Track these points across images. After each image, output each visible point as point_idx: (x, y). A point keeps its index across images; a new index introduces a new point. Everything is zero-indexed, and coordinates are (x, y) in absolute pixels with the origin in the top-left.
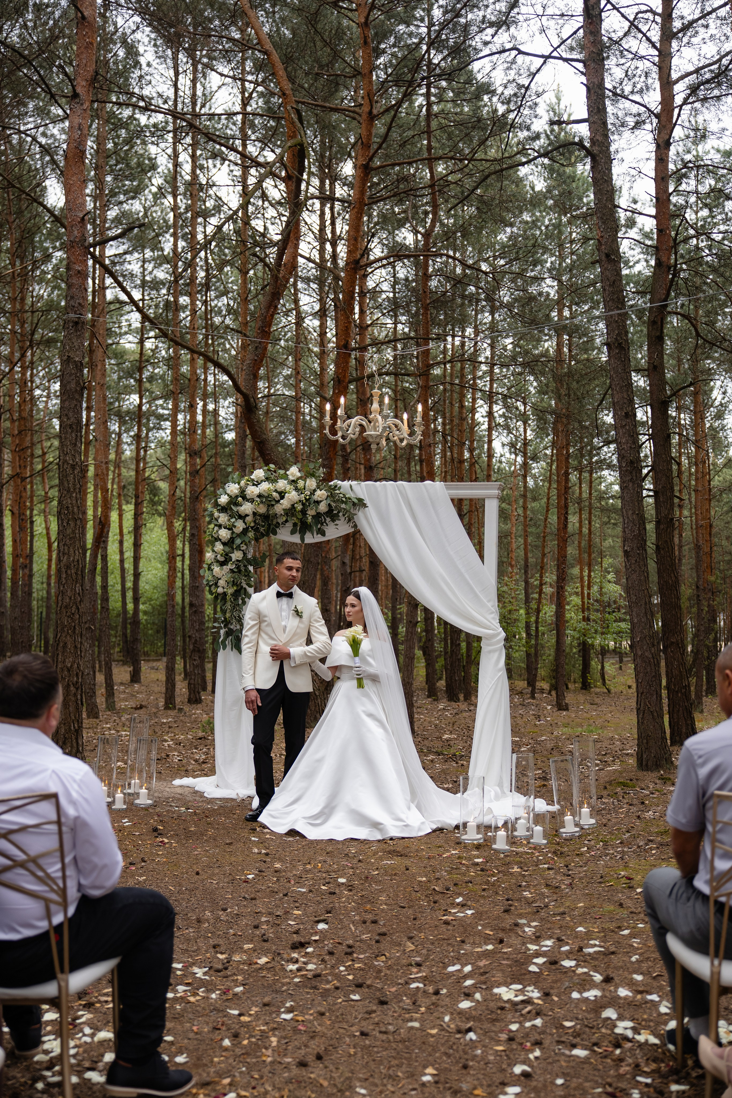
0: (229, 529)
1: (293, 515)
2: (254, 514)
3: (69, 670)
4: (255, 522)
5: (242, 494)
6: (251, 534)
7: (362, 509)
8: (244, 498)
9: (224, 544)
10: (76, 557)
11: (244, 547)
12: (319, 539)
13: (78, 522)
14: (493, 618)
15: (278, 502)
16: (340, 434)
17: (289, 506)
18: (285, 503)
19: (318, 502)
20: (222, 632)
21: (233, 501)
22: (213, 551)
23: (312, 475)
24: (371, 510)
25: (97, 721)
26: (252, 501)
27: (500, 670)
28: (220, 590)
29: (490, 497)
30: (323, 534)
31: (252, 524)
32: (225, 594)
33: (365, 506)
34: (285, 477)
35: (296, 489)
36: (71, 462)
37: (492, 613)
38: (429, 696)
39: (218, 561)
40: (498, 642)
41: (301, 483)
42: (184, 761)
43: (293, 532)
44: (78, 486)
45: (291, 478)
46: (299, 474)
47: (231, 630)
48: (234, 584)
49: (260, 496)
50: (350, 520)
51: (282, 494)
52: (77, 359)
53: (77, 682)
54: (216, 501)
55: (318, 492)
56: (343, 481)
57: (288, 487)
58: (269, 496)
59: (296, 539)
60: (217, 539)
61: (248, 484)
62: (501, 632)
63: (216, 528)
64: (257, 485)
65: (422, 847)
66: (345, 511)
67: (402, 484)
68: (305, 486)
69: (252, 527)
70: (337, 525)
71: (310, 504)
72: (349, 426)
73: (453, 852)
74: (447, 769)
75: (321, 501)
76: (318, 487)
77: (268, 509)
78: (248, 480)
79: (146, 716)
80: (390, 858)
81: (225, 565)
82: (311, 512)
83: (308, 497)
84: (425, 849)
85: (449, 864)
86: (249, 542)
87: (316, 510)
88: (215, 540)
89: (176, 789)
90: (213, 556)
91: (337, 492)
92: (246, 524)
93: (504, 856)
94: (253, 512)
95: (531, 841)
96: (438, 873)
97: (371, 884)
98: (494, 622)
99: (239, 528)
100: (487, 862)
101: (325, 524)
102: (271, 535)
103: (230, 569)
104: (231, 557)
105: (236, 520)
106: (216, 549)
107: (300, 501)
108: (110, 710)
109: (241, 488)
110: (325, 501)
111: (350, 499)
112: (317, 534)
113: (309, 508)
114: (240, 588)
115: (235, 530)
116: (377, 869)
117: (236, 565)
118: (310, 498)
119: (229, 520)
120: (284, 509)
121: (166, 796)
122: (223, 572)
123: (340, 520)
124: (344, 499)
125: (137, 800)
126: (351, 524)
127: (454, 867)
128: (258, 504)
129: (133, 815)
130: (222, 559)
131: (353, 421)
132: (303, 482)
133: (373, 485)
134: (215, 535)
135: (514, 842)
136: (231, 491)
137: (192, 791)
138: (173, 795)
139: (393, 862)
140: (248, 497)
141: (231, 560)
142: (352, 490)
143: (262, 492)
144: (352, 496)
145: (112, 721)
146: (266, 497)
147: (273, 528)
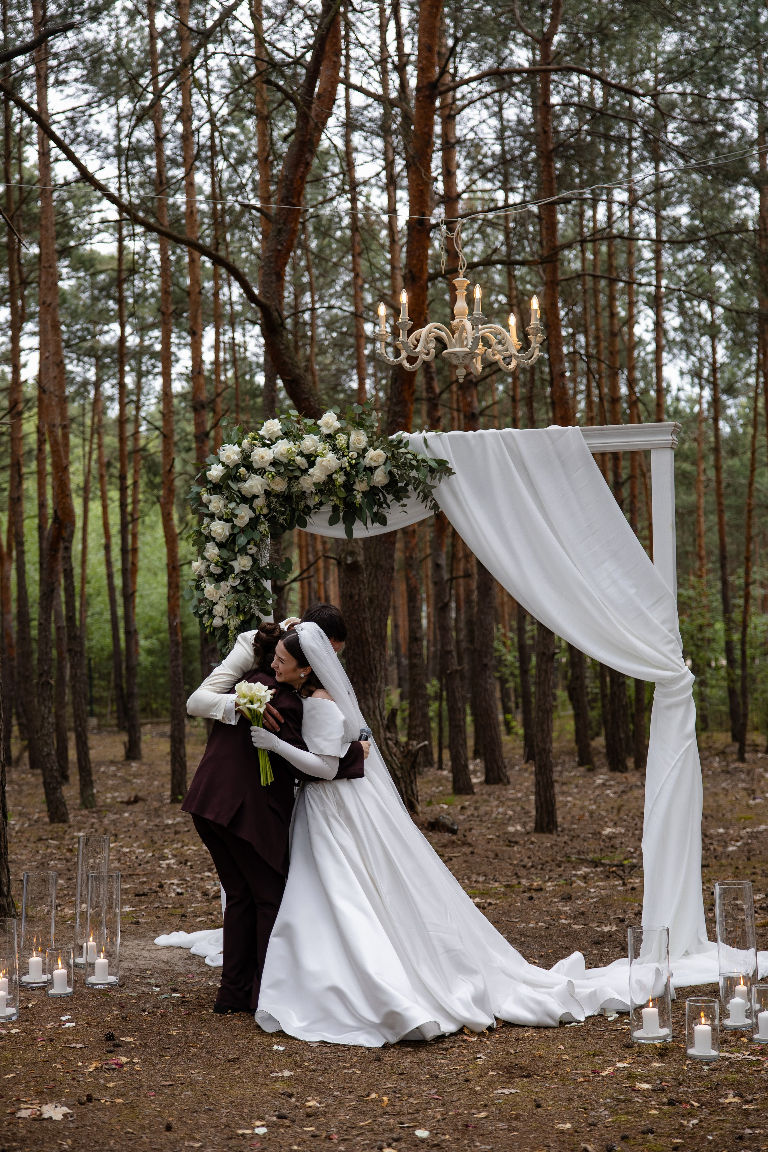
0: (227, 521)
1: (331, 493)
2: (268, 493)
4: (268, 506)
5: (246, 462)
6: (264, 527)
7: (445, 478)
8: (249, 467)
9: (221, 545)
11: (253, 550)
12: (375, 530)
14: (673, 651)
15: (305, 471)
16: (404, 354)
17: (323, 478)
18: (317, 474)
19: (371, 470)
21: (232, 474)
22: (204, 558)
23: (360, 424)
24: (460, 479)
25: (65, 826)
26: (262, 472)
27: (688, 737)
28: (217, 622)
29: (659, 448)
30: (383, 521)
31: (265, 511)
32: (225, 627)
33: (449, 472)
34: (315, 430)
35: (335, 449)
37: (670, 642)
38: (581, 764)
39: (211, 575)
40: (683, 690)
41: (341, 440)
42: (186, 896)
43: (333, 521)
45: (325, 431)
46: (337, 424)
48: (239, 610)
49: (274, 463)
50: (426, 496)
51: (311, 459)
54: (204, 475)
55: (371, 453)
56: (410, 431)
57: (321, 447)
58: (291, 462)
59: (338, 532)
60: (209, 538)
61: (255, 445)
62: (686, 673)
63: (206, 520)
64: (269, 446)
65: (565, 1057)
66: (417, 482)
67: (510, 433)
68: (348, 443)
69: (265, 516)
70: (404, 506)
71: (357, 472)
72: (418, 341)
73: (620, 1065)
74: (608, 896)
75: (376, 468)
76: (371, 444)
77: (289, 484)
78: (254, 439)
79: (141, 816)
80: (509, 1083)
81: (223, 580)
82: (361, 487)
83: (354, 462)
84: (571, 1060)
85: (612, 1091)
86: (262, 540)
87: (368, 483)
88: (203, 539)
89: (160, 952)
90: (203, 567)
91: (403, 450)
92: (254, 511)
93: (710, 1070)
94: (266, 491)
95: (756, 1036)
96: (593, 1113)
97: (473, 1141)
98: (673, 657)
99: (243, 517)
100: (681, 1084)
101: (384, 506)
102: (297, 527)
103: (232, 587)
104: (232, 567)
105: (238, 504)
106: (207, 554)
107: (341, 469)
108: (86, 808)
109: (243, 451)
110: (383, 467)
111: (424, 461)
112: (373, 523)
113: (357, 480)
114: (248, 616)
115: (236, 521)
116: (486, 1106)
117: (241, 579)
118: (357, 464)
119: (226, 506)
120: (315, 484)
121: (142, 967)
122: (221, 593)
123: (409, 497)
124: (414, 463)
125: (90, 976)
126: (429, 504)
127: (621, 1097)
128: (273, 476)
129: (81, 1006)
130: (217, 571)
131: (423, 331)
132: (345, 437)
133: (462, 437)
134: (205, 532)
135: (726, 1041)
136: (228, 457)
137: (185, 955)
138: (153, 963)
139: (513, 1091)
140: (255, 466)
141: (233, 572)
142: (427, 446)
143: (278, 456)
144: (428, 456)
145: (88, 825)
146: (286, 465)
147: (299, 516)
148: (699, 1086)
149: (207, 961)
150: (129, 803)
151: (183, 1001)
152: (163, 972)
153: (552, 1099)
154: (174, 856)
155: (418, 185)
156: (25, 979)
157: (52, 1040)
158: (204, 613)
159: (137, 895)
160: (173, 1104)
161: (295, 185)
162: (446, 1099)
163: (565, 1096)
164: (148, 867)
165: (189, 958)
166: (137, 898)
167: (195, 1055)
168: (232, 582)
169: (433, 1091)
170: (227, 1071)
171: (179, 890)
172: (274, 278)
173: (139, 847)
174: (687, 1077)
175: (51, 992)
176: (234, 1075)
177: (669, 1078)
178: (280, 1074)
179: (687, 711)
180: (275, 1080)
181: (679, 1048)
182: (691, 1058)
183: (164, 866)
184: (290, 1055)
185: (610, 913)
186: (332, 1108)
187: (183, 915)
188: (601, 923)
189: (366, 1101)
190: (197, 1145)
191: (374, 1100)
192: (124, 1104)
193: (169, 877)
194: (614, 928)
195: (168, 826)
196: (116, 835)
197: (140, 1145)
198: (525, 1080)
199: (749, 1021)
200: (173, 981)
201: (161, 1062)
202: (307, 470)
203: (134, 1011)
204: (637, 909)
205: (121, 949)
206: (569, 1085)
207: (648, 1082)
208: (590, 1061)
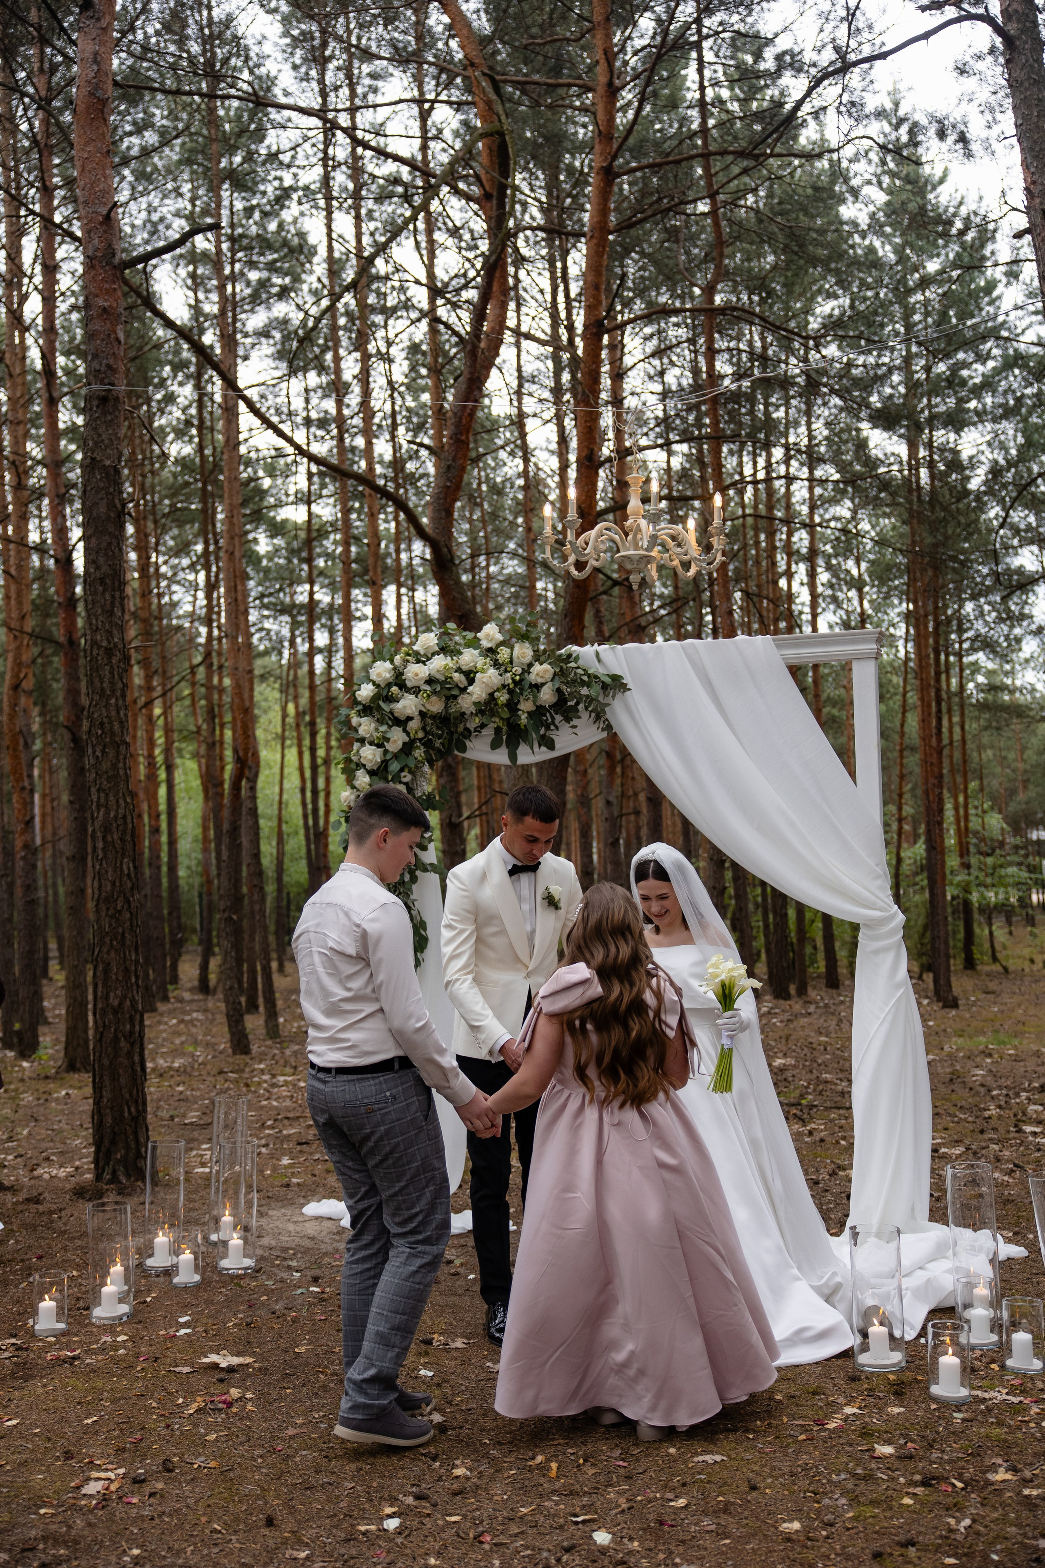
0: (379, 746)
1: (493, 713)
2: (422, 714)
3: (116, 1011)
4: (424, 729)
5: (399, 680)
6: (419, 753)
7: (619, 696)
8: (402, 686)
9: (371, 773)
10: (121, 811)
11: (407, 777)
12: (543, 755)
13: (123, 749)
14: (881, 888)
15: (464, 690)
16: (571, 560)
17: (484, 696)
18: (478, 691)
19: (537, 687)
21: (384, 694)
22: (353, 787)
23: (524, 637)
24: (635, 696)
25: (247, 1058)
26: (416, 691)
27: (898, 986)
29: (861, 658)
30: (551, 746)
31: (421, 735)
33: (624, 688)
34: (474, 643)
35: (496, 664)
36: (105, 644)
37: (878, 877)
40: (892, 933)
41: (504, 653)
43: (495, 745)
44: (120, 685)
45: (485, 644)
49: (430, 681)
50: (599, 715)
51: (470, 676)
52: (108, 463)
53: (131, 1033)
54: (354, 696)
55: (537, 668)
56: (581, 645)
57: (480, 662)
58: (448, 679)
59: (501, 757)
60: (360, 765)
61: (408, 661)
62: (896, 912)
63: (356, 745)
64: (424, 663)
65: (779, 1397)
66: (590, 699)
67: (693, 644)
68: (511, 657)
69: (420, 740)
70: (574, 727)
71: (522, 690)
72: (587, 544)
73: (848, 1410)
75: (543, 684)
76: (538, 657)
77: (446, 704)
78: (408, 654)
80: (710, 1444)
82: (526, 706)
83: (518, 678)
84: (785, 1402)
85: (845, 1459)
86: (417, 767)
87: (534, 702)
88: (353, 766)
89: (307, 1225)
91: (573, 665)
92: (408, 734)
93: (964, 1420)
94: (421, 712)
95: (1009, 1363)
96: (826, 1501)
97: (671, 1553)
98: (881, 895)
99: (395, 741)
100: (932, 1446)
101: (552, 727)
102: (456, 752)
105: (390, 727)
106: (357, 783)
107: (504, 686)
108: (271, 1038)
109: (395, 669)
110: (550, 684)
111: (596, 677)
112: (540, 746)
113: (522, 699)
115: (388, 746)
116: (684, 1485)
118: (521, 680)
119: (377, 729)
120: (475, 703)
121: (284, 1245)
123: (580, 717)
124: (585, 678)
125: (222, 1258)
126: (601, 725)
127: (859, 1471)
128: (428, 696)
129: (205, 1301)
131: (593, 533)
132: (508, 650)
133: (638, 649)
134: (354, 758)
135: (973, 1370)
136: (379, 675)
137: (334, 1229)
138: (297, 1239)
139: (718, 1458)
140: (409, 684)
142: (599, 660)
143: (434, 673)
144: (600, 671)
145: (269, 1057)
146: (442, 683)
147: (458, 740)
148: (954, 1450)
151: (321, 1299)
152: (307, 1251)
153: (770, 1475)
155: (586, 421)
156: (150, 1262)
157: (156, 1360)
159: (299, 1144)
161: (464, 421)
162: (633, 1467)
163: (786, 1469)
165: (338, 1233)
166: (299, 1147)
167: (325, 1387)
169: (615, 1453)
172: (443, 514)
174: (938, 1433)
175: (176, 1280)
177: (914, 1434)
179: (898, 956)
181: (918, 1382)
182: (935, 1399)
184: (439, 1385)
186: (486, 1480)
189: (531, 1469)
190: (303, 1555)
191: (539, 1467)
192: (222, 1471)
196: (295, 1068)
197: (225, 1557)
198: (731, 1436)
199: (994, 1338)
200: (317, 1263)
201: (280, 1399)
202: (466, 688)
203: (263, 1312)
204: (831, 1167)
205: (263, 1221)
206: (787, 1446)
207: (889, 1442)
208: (810, 1403)
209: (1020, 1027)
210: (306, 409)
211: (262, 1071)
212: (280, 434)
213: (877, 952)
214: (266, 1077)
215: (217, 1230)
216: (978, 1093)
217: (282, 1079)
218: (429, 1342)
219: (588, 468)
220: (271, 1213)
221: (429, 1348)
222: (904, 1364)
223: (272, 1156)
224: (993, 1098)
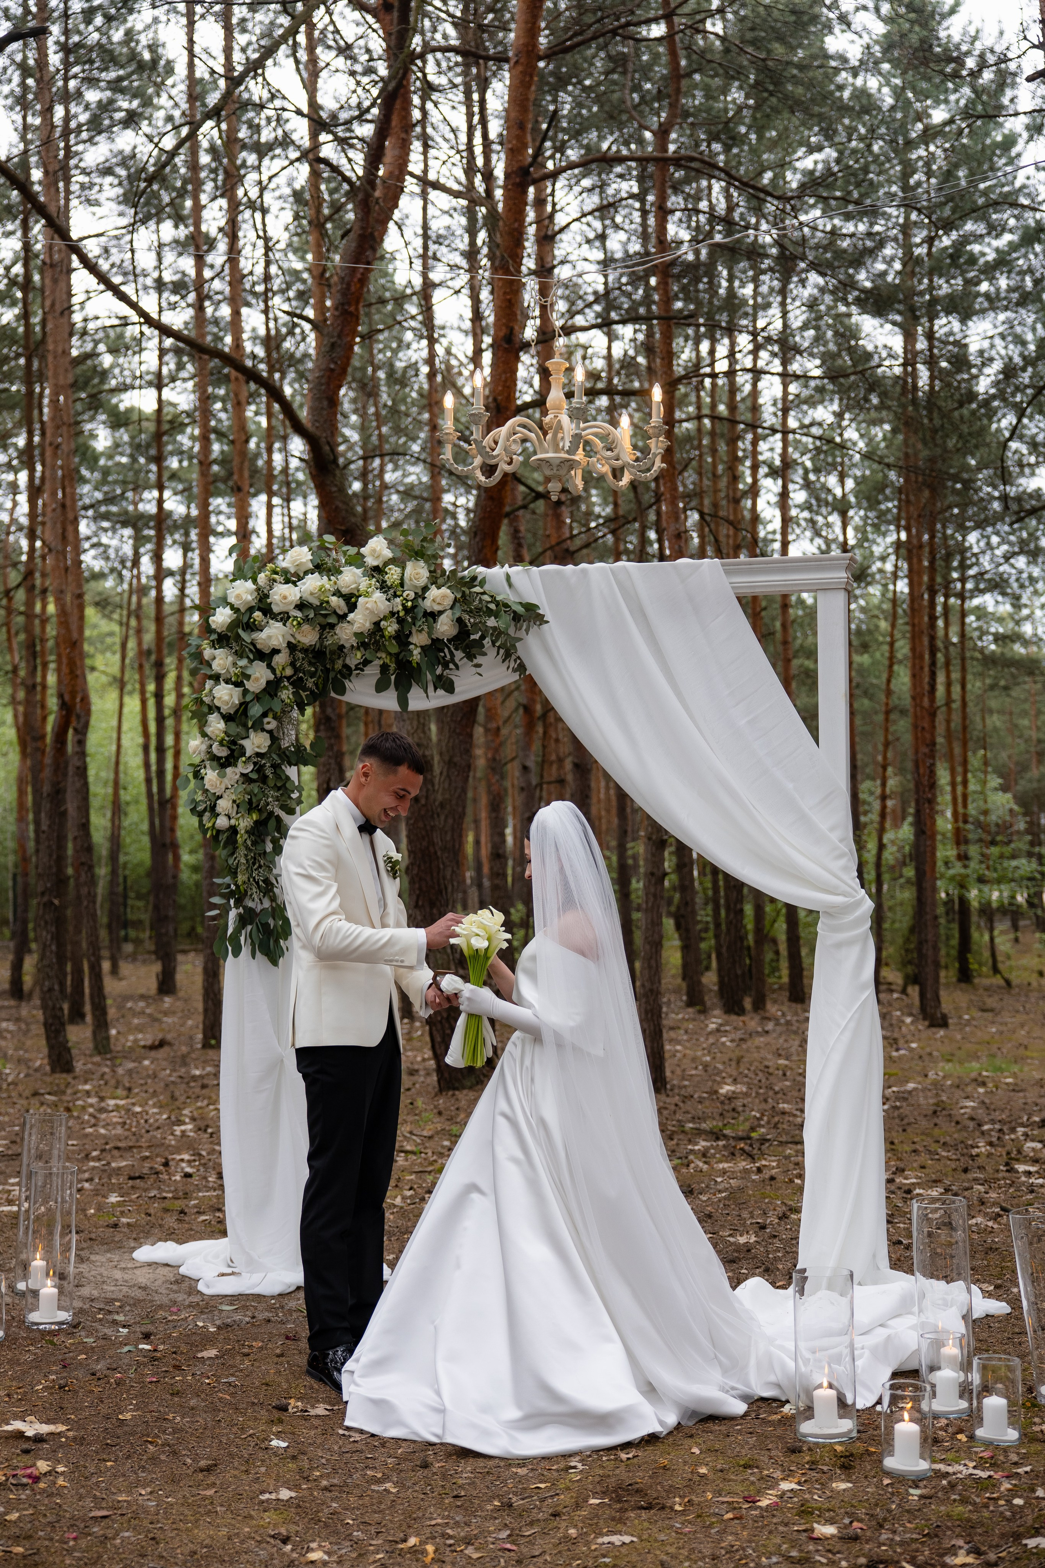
0: (237, 684)
1: (378, 647)
2: (291, 646)
4: (293, 664)
5: (263, 604)
6: (286, 694)
7: (534, 629)
8: (267, 611)
9: (227, 718)
11: (271, 724)
12: (439, 699)
14: (845, 869)
15: (343, 617)
16: (477, 461)
17: (368, 625)
18: (360, 620)
19: (433, 616)
20: (233, 914)
21: (244, 621)
22: (204, 735)
23: (418, 554)
24: (553, 631)
25: (69, 1078)
26: (284, 617)
28: (222, 822)
29: (828, 590)
30: (449, 687)
31: (289, 672)
32: (233, 830)
33: (541, 620)
34: (357, 561)
35: (383, 587)
37: (841, 856)
38: (690, 1004)
39: (214, 758)
40: (857, 923)
41: (393, 574)
42: (195, 1180)
43: (381, 687)
45: (371, 561)
47: (250, 911)
48: (251, 806)
49: (302, 605)
50: (508, 652)
51: (351, 600)
54: (207, 622)
55: (434, 593)
56: (488, 566)
57: (364, 583)
58: (324, 604)
59: (388, 701)
60: (213, 708)
61: (275, 581)
62: (863, 898)
63: (209, 684)
64: (295, 583)
65: (703, 1470)
66: (497, 633)
67: (624, 567)
68: (402, 579)
69: (288, 678)
70: (478, 666)
71: (414, 619)
72: (496, 443)
73: (785, 1486)
74: (741, 1189)
75: (441, 613)
76: (433, 581)
77: (321, 635)
78: (274, 572)
79: (164, 1064)
80: (618, 1523)
81: (229, 765)
82: (419, 639)
83: (410, 604)
84: (711, 1476)
85: (778, 1540)
86: (283, 712)
87: (429, 634)
88: (206, 710)
89: (137, 1272)
90: (204, 747)
91: (477, 589)
92: (273, 671)
93: (921, 1497)
94: (289, 643)
95: (980, 1433)
98: (845, 877)
99: (257, 679)
100: (881, 1526)
101: (451, 666)
102: (333, 694)
103: (242, 775)
104: (242, 747)
105: (251, 661)
106: (209, 730)
107: (392, 614)
108: (100, 1053)
109: (258, 590)
110: (449, 613)
111: (506, 605)
112: (436, 689)
113: (414, 630)
114: (265, 815)
115: (248, 685)
117: (255, 764)
118: (414, 607)
119: (235, 664)
120: (356, 634)
121: (109, 1295)
122: (227, 782)
123: (485, 654)
124: (492, 606)
125: (32, 1310)
126: (512, 664)
127: (794, 1553)
128: (299, 624)
129: (9, 1361)
130: (223, 752)
131: (503, 430)
132: (399, 570)
133: (558, 572)
134: (207, 700)
135: (936, 1441)
136: (238, 597)
137: (171, 1277)
138: (125, 1289)
139: (627, 1539)
140: (276, 609)
141: (244, 754)
142: (510, 585)
143: (306, 596)
144: (511, 598)
145: (97, 1076)
146: (317, 609)
147: (335, 679)
148: (908, 1530)
149: (201, 1287)
150: (153, 1047)
151: (153, 1358)
152: (137, 1302)
153: (688, 1558)
154: (193, 1119)
155: (505, 293)
158: (205, 810)
159: (131, 1178)
160: (100, 1557)
161: (353, 289)
162: (525, 1551)
163: (707, 1552)
164: (158, 1134)
165: (177, 1282)
166: (131, 1183)
167: (154, 1459)
168: (243, 768)
169: (504, 1534)
170: (195, 1491)
171: (188, 1170)
172: (325, 403)
173: (154, 1106)
174: (890, 1511)
176: (204, 1498)
177: (861, 1512)
178: (273, 1496)
179: (864, 950)
180: (265, 1507)
181: (870, 1454)
182: (888, 1474)
183: (178, 1133)
184: (294, 1458)
185: (745, 1214)
187: (182, 1212)
188: (735, 1231)
189: (401, 1553)
191: (413, 1550)
192: (24, 1557)
193: (178, 1151)
194: (753, 1239)
195: (194, 1078)
196: (129, 1089)
198: (644, 1514)
199: (964, 1404)
200: (150, 1317)
201: (99, 1473)
202: (345, 616)
203: (80, 1374)
204: (781, 1210)
205: (84, 1268)
206: (711, 1526)
207: (831, 1522)
208: (740, 1478)
209: (1021, 1051)
210: (158, 267)
211: (88, 1093)
212: (123, 297)
213: (839, 945)
214: (93, 1100)
215: (25, 1277)
216: (965, 1128)
217: (112, 1102)
218: (284, 1409)
219: (506, 351)
220: (93, 1257)
221: (283, 1416)
222: (854, 1434)
223: (96, 1192)
224: (983, 1133)
